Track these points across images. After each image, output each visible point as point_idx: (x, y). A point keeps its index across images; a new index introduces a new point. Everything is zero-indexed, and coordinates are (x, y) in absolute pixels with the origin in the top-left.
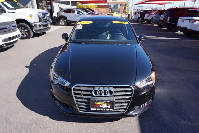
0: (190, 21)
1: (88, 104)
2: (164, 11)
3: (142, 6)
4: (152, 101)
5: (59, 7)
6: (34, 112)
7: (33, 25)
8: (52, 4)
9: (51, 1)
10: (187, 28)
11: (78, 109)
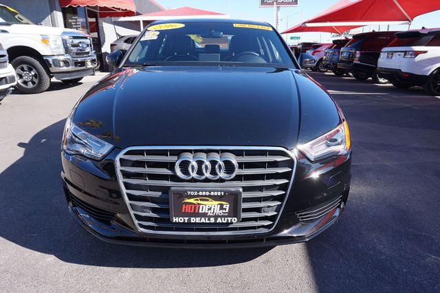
0: (405, 55)
1: (164, 206)
2: (347, 40)
3: (298, 38)
4: (343, 203)
5: (117, 34)
6: (14, 244)
7: (50, 60)
8: (100, 25)
9: (97, 20)
10: (400, 70)
11: (136, 222)
